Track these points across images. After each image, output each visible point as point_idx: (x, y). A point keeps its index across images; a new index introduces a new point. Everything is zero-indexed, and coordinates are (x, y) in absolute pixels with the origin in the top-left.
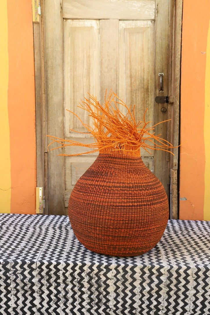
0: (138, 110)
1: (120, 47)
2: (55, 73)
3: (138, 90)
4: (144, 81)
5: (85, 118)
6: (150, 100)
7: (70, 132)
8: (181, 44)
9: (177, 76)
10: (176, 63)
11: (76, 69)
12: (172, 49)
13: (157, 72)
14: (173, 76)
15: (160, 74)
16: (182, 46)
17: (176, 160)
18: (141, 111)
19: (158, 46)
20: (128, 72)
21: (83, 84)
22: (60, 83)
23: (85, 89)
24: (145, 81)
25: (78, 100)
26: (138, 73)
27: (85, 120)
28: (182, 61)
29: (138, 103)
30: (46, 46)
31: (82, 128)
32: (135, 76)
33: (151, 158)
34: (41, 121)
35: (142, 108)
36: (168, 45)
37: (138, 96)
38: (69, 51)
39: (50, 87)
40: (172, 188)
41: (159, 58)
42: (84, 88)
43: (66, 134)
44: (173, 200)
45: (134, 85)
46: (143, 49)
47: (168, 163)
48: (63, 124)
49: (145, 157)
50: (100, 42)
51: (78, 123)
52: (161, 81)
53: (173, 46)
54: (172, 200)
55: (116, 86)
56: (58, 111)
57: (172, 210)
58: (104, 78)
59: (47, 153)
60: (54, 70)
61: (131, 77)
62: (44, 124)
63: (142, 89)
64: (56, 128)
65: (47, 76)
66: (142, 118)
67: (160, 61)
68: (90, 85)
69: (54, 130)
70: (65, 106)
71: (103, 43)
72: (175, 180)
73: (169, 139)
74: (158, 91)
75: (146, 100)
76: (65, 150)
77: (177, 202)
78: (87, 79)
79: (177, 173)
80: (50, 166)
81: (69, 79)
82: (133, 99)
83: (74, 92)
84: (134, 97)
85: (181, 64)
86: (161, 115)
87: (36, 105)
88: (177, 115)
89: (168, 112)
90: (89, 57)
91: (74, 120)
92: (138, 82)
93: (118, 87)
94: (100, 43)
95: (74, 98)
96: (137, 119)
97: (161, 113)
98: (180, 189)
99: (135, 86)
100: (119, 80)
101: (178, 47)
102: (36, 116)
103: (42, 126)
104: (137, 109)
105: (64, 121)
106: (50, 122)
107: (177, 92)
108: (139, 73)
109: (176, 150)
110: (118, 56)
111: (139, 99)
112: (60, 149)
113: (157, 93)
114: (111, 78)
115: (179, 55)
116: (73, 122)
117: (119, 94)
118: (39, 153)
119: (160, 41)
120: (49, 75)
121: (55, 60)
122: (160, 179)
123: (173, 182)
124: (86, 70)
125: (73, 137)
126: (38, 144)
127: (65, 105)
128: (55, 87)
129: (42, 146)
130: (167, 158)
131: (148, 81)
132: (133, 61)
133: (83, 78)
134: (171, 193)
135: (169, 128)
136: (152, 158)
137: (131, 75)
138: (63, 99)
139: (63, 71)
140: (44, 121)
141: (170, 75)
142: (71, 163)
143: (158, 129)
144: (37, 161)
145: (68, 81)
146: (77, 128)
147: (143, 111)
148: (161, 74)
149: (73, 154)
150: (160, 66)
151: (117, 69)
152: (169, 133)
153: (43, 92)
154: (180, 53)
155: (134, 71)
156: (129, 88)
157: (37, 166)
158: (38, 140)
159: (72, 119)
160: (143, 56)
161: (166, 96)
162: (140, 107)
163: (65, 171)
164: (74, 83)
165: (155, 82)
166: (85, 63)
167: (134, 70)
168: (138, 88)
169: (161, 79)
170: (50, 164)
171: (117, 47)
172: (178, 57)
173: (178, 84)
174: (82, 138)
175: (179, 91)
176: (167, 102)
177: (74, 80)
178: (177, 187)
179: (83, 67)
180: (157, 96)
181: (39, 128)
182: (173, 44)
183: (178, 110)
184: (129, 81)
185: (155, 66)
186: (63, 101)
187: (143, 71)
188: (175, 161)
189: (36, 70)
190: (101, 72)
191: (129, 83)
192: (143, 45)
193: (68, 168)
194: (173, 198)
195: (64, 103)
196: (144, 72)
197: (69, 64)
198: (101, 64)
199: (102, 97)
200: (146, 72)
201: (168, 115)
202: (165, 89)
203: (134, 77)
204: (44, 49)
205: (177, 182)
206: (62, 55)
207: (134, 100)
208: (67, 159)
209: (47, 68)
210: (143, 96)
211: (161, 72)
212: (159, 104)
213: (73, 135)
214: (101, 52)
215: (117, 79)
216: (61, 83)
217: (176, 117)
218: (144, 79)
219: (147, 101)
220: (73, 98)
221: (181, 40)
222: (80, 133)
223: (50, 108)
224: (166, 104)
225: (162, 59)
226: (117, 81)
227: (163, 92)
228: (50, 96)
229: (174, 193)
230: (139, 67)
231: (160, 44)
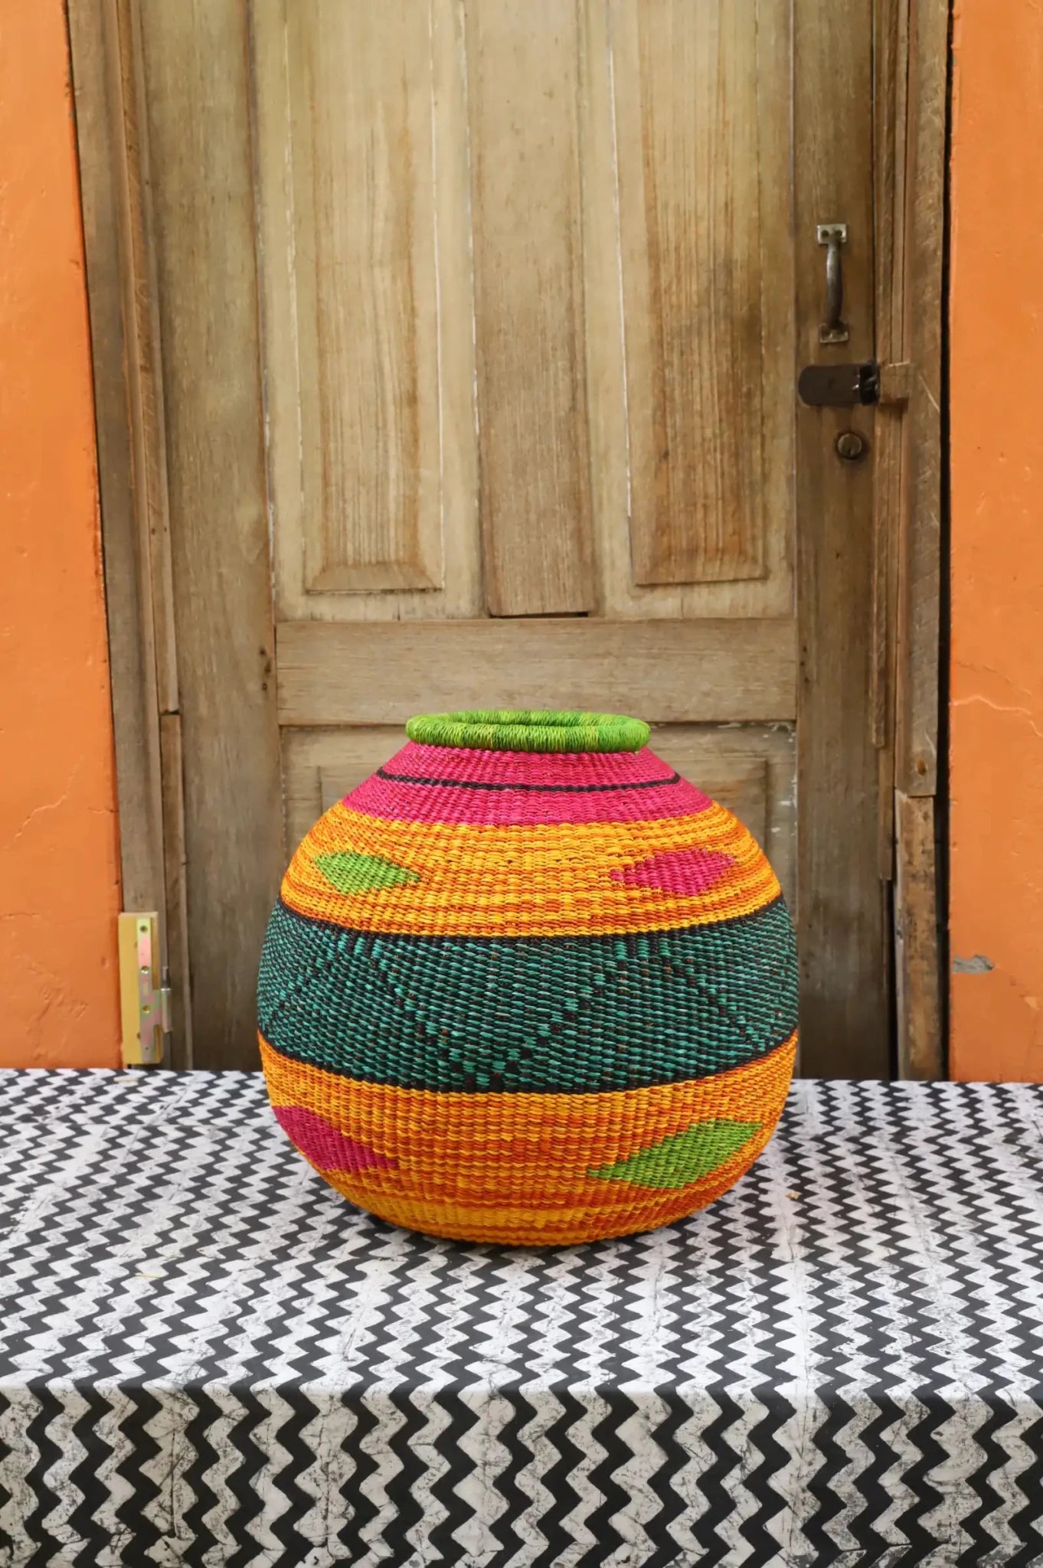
0: (698, 451)
1: (584, 80)
2: (207, 247)
3: (700, 333)
4: (729, 273)
5: (392, 507)
6: (767, 389)
7: (307, 592)
8: (950, 42)
9: (927, 237)
10: (922, 161)
11: (327, 217)
12: (893, 76)
13: (806, 219)
14: (899, 242)
15: (825, 234)
16: (955, 54)
17: (927, 738)
18: (718, 456)
19: (810, 60)
20: (638, 227)
21: (375, 308)
22: (238, 303)
23: (384, 336)
24: (739, 274)
25: (348, 404)
26: (693, 228)
27: (392, 516)
28: (954, 150)
29: (697, 407)
30: (147, 79)
31: (378, 563)
32: (677, 249)
33: (782, 729)
34: (134, 530)
35: (725, 439)
36: (873, 54)
37: (700, 365)
38: (288, 111)
39: (179, 330)
40: (904, 899)
41: (819, 133)
42: (377, 332)
43: (282, 604)
44: (909, 970)
45: (674, 299)
46: (722, 84)
47: (882, 756)
48: (267, 545)
49: (745, 725)
50: (467, 49)
51: (350, 535)
52: (829, 274)
53: (903, 59)
54: (904, 970)
55: (570, 308)
56: (235, 467)
57: (907, 1031)
58: (498, 265)
59: (176, 713)
60: (201, 226)
61: (654, 255)
62: (154, 546)
63: (722, 327)
64: (224, 570)
65: (161, 263)
66: (723, 498)
67: (827, 153)
68: (413, 309)
69: (215, 580)
70: (272, 440)
71: (482, 54)
72: (924, 858)
73: (883, 615)
74: (813, 336)
75: (744, 389)
76: (284, 693)
77: (933, 981)
78: (394, 278)
79: (931, 814)
80: (201, 791)
81: (293, 280)
82: (668, 389)
83: (321, 354)
84: (673, 374)
85: (952, 164)
86: (836, 472)
87: (102, 440)
88: (931, 472)
89: (873, 460)
90: (403, 144)
91: (326, 517)
92: (694, 288)
93: (577, 313)
94: (464, 54)
95: (321, 390)
96: (695, 505)
97: (837, 463)
98: (952, 908)
99: (679, 307)
100: (582, 274)
101: (928, 64)
102: (101, 502)
103: (136, 558)
104: (694, 447)
105: (271, 528)
106: (188, 533)
107: (927, 335)
108: (703, 231)
109: (922, 685)
110: (575, 131)
111: (706, 384)
112: (253, 686)
113: (807, 343)
114: (535, 262)
115: (936, 112)
116: (325, 528)
117: (584, 359)
118: (126, 719)
119: (826, 31)
120: (174, 259)
121: (202, 169)
122: (836, 852)
123: (910, 868)
124: (386, 220)
125: (328, 617)
126: (120, 666)
127: (272, 430)
128: (209, 329)
129: (141, 675)
130: (874, 727)
131: (755, 276)
132: (665, 158)
133: (372, 267)
134: (898, 927)
135: (881, 550)
136: (789, 727)
137: (653, 244)
138: (261, 397)
139: (254, 228)
140: (153, 531)
141: (882, 238)
142: (319, 769)
143: (816, 556)
144: (122, 764)
145: (288, 288)
146: (345, 563)
147: (726, 456)
148: (829, 228)
149: (327, 716)
150: (824, 182)
151: (568, 207)
152: (883, 581)
153: (139, 360)
154: (940, 102)
155: (671, 219)
156: (645, 322)
157: (121, 798)
158: (123, 640)
159: (318, 516)
160: (726, 124)
161: (864, 361)
162: (708, 433)
163: (287, 816)
164: (319, 300)
165: (799, 286)
166: (382, 179)
167: (671, 211)
168: (695, 320)
169: (829, 263)
170: (197, 780)
171: (566, 76)
172: (930, 122)
173: (930, 289)
174: (375, 624)
175: (938, 330)
176: (869, 396)
177: (319, 284)
178: (931, 893)
179: (372, 202)
180: (812, 362)
181: (120, 574)
182: (903, 47)
183: (933, 446)
184: (644, 275)
185: (796, 181)
186: (261, 412)
187: (721, 217)
188: (924, 745)
189: (91, 230)
190: (478, 230)
191: (644, 291)
192: (720, 61)
193: (304, 799)
194: (912, 958)
195: (268, 419)
196: (730, 224)
197: (289, 188)
198: (477, 182)
199: (488, 379)
200: (741, 223)
201: (876, 475)
202: (854, 317)
203: (673, 255)
204: (133, 102)
205: (933, 869)
206: (244, 135)
207: (677, 393)
208: (294, 747)
209: (158, 216)
210: (725, 365)
211: (829, 222)
212: (819, 412)
213: (326, 609)
214: (474, 112)
215: (575, 272)
216: (241, 303)
217: (921, 487)
218: (729, 266)
219: (749, 395)
220: (316, 388)
221: (951, 17)
222: (370, 594)
223: (183, 451)
224: (861, 411)
225: (837, 137)
226: (576, 280)
227: (845, 337)
228: (185, 384)
229: (918, 934)
230: (702, 197)
231: (822, 52)
